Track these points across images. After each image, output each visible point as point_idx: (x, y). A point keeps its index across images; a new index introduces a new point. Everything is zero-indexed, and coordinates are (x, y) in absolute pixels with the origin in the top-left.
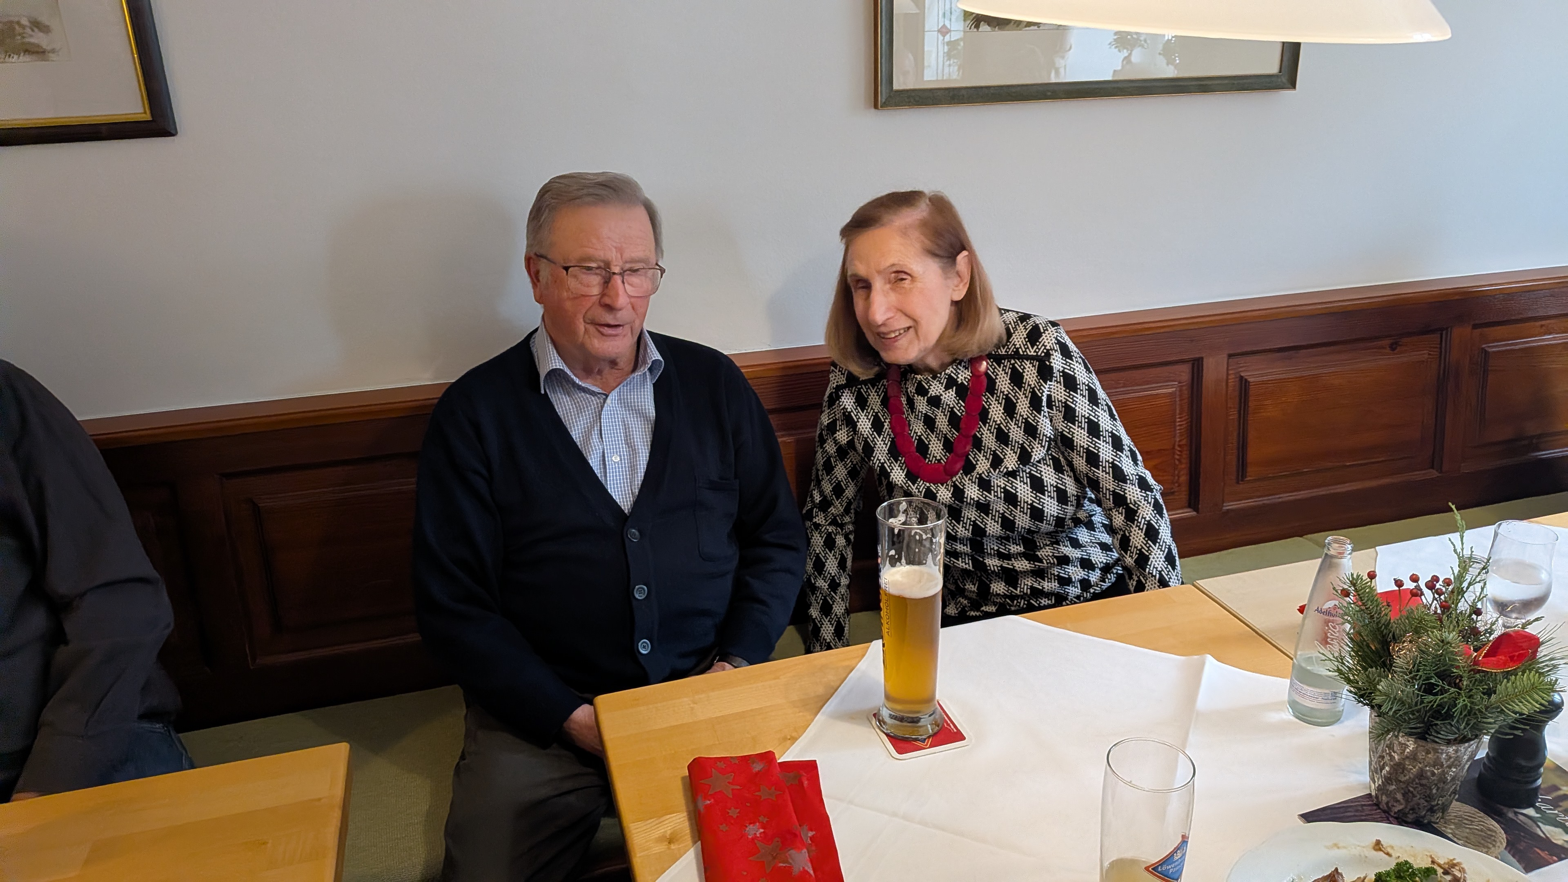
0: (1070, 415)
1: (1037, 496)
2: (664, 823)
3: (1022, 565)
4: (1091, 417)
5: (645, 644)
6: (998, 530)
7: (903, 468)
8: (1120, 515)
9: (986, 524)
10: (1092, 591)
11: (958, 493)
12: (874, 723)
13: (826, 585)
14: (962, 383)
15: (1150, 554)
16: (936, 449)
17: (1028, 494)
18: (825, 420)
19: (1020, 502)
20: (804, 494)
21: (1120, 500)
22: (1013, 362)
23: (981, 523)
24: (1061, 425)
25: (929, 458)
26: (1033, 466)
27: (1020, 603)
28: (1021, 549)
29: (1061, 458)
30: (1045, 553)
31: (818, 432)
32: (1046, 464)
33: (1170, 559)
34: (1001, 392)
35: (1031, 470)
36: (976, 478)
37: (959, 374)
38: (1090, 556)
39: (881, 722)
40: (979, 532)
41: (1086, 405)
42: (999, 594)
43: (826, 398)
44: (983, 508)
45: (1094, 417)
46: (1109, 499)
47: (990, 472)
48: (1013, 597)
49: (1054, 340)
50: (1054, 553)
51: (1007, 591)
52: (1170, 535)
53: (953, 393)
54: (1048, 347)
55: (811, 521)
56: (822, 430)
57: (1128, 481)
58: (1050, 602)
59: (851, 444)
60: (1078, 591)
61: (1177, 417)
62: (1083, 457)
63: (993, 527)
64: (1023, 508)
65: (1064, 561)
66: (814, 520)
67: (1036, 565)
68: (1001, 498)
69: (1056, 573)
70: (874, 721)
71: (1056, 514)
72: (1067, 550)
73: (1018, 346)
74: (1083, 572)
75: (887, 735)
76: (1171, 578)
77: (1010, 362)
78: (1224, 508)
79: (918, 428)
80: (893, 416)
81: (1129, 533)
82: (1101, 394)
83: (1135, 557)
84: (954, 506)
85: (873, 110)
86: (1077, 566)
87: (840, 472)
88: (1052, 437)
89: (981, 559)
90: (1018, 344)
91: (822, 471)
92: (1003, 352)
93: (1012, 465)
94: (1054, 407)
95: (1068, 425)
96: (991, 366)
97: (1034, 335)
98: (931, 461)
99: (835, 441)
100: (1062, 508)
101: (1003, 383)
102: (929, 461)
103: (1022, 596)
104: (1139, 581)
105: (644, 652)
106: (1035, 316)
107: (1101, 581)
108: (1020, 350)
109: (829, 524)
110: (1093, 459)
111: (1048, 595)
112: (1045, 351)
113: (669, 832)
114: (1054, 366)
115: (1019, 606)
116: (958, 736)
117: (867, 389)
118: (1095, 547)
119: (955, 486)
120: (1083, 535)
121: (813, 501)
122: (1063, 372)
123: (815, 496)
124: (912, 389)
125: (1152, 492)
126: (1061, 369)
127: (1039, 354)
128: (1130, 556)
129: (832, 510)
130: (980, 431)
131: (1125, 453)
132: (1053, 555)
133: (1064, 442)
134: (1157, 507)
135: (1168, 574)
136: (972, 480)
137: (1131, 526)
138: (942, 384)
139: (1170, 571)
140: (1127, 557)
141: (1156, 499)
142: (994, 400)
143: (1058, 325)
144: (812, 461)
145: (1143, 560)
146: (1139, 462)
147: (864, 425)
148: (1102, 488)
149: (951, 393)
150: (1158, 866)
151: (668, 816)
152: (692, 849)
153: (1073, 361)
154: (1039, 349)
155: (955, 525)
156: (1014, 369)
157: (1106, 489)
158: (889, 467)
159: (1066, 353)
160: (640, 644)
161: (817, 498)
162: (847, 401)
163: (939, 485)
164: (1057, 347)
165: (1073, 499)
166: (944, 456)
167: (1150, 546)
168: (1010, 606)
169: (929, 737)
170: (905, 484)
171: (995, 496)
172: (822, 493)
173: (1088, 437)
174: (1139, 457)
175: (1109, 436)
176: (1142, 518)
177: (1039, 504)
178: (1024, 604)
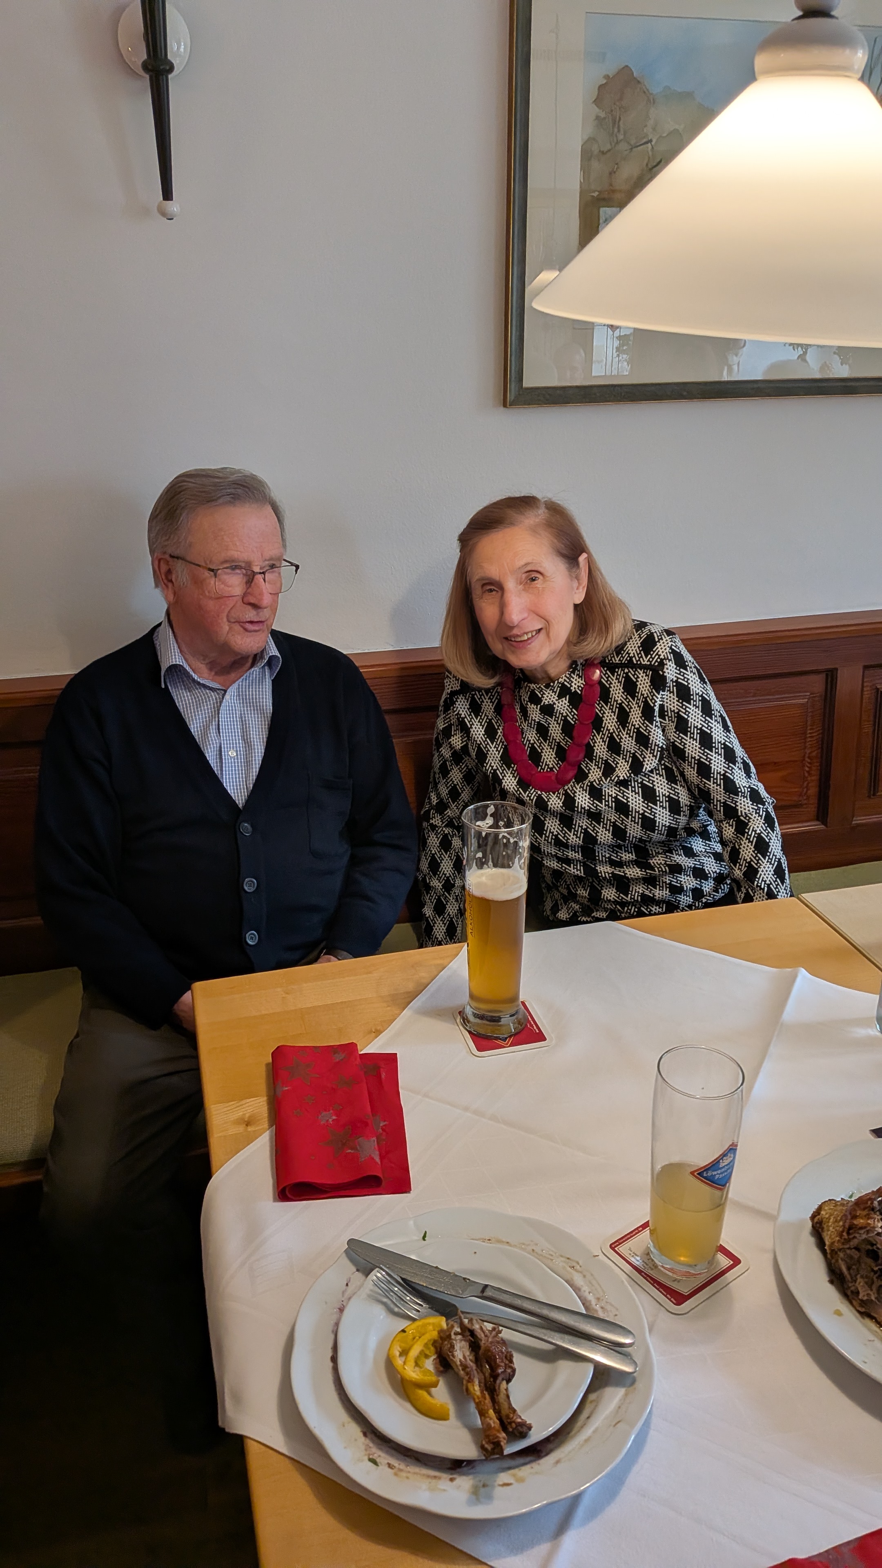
0: (682, 725)
1: (648, 806)
2: (244, 1106)
3: (633, 872)
4: (704, 728)
5: (252, 936)
6: (609, 838)
7: (515, 775)
8: (730, 828)
9: (598, 832)
10: (704, 900)
11: (570, 802)
12: (458, 1021)
13: (440, 885)
14: (576, 691)
15: (759, 867)
16: (549, 757)
17: (639, 804)
18: (441, 725)
19: (632, 812)
20: (422, 795)
21: (731, 812)
22: (626, 670)
23: (593, 831)
24: (672, 735)
25: (541, 766)
26: (645, 776)
27: (631, 910)
28: (633, 857)
29: (674, 768)
30: (658, 861)
31: (435, 736)
32: (659, 774)
33: (779, 872)
34: (615, 701)
35: (643, 780)
36: (587, 785)
37: (572, 682)
38: (703, 866)
39: (465, 1020)
40: (590, 841)
41: (699, 716)
42: (610, 900)
43: (442, 703)
44: (595, 816)
45: (707, 728)
46: (720, 811)
47: (602, 780)
48: (623, 904)
49: (668, 649)
50: (666, 861)
51: (618, 898)
52: (780, 848)
53: (567, 702)
54: (662, 657)
55: (428, 822)
56: (439, 734)
57: (740, 794)
58: (660, 910)
59: (465, 749)
60: (690, 900)
61: (809, 728)
62: (694, 768)
63: (604, 836)
64: (635, 818)
65: (676, 869)
66: (431, 821)
67: (647, 873)
68: (612, 808)
69: (668, 882)
70: (459, 1019)
71: (668, 824)
72: (681, 859)
73: (632, 655)
74: (695, 882)
75: (470, 1032)
76: (779, 891)
77: (624, 671)
78: (853, 822)
79: (531, 736)
80: (506, 724)
81: (739, 846)
82: (716, 705)
83: (744, 869)
84: (566, 813)
85: (502, 409)
86: (689, 875)
87: (456, 775)
88: (664, 746)
89: (593, 866)
90: (632, 653)
91: (439, 774)
92: (617, 660)
93: (624, 774)
94: (667, 717)
95: (679, 736)
96: (605, 675)
97: (648, 644)
98: (544, 770)
99: (451, 747)
100: (674, 818)
101: (617, 692)
102: (541, 769)
103: (633, 903)
104: (747, 894)
105: (251, 943)
106: (651, 624)
107: (714, 891)
108: (634, 659)
109: (446, 826)
110: (704, 770)
111: (658, 903)
112: (659, 660)
113: (247, 1115)
114: (668, 676)
115: (630, 913)
116: (539, 1037)
117: (481, 696)
118: (710, 856)
119: (566, 794)
120: (698, 845)
121: (430, 803)
122: (676, 681)
123: (432, 798)
124: (525, 697)
125: (764, 804)
126: (675, 679)
127: (653, 663)
128: (739, 869)
129: (448, 812)
130: (594, 739)
131: (737, 765)
132: (665, 863)
133: (675, 752)
134: (769, 821)
135: (777, 888)
136: (583, 788)
137: (741, 839)
138: (556, 692)
139: (778, 884)
140: (736, 869)
141: (767, 812)
142: (608, 708)
143: (673, 634)
144: (430, 767)
145: (752, 873)
146: (752, 775)
147: (478, 731)
148: (713, 800)
149: (564, 701)
150: (703, 1172)
151: (248, 1100)
152: (268, 1132)
153: (687, 670)
154: (653, 659)
155: (566, 832)
156: (627, 678)
157: (717, 801)
158: (501, 774)
159: (680, 662)
160: (247, 935)
161: (435, 801)
162: (462, 707)
163: (551, 793)
164: (671, 656)
165: (685, 809)
166: (557, 765)
167: (760, 859)
168: (621, 913)
169: (510, 1037)
170: (516, 792)
171: (605, 805)
172: (438, 795)
173: (700, 748)
174: (753, 769)
175: (721, 748)
176: (753, 830)
177: (650, 814)
178: (634, 911)
